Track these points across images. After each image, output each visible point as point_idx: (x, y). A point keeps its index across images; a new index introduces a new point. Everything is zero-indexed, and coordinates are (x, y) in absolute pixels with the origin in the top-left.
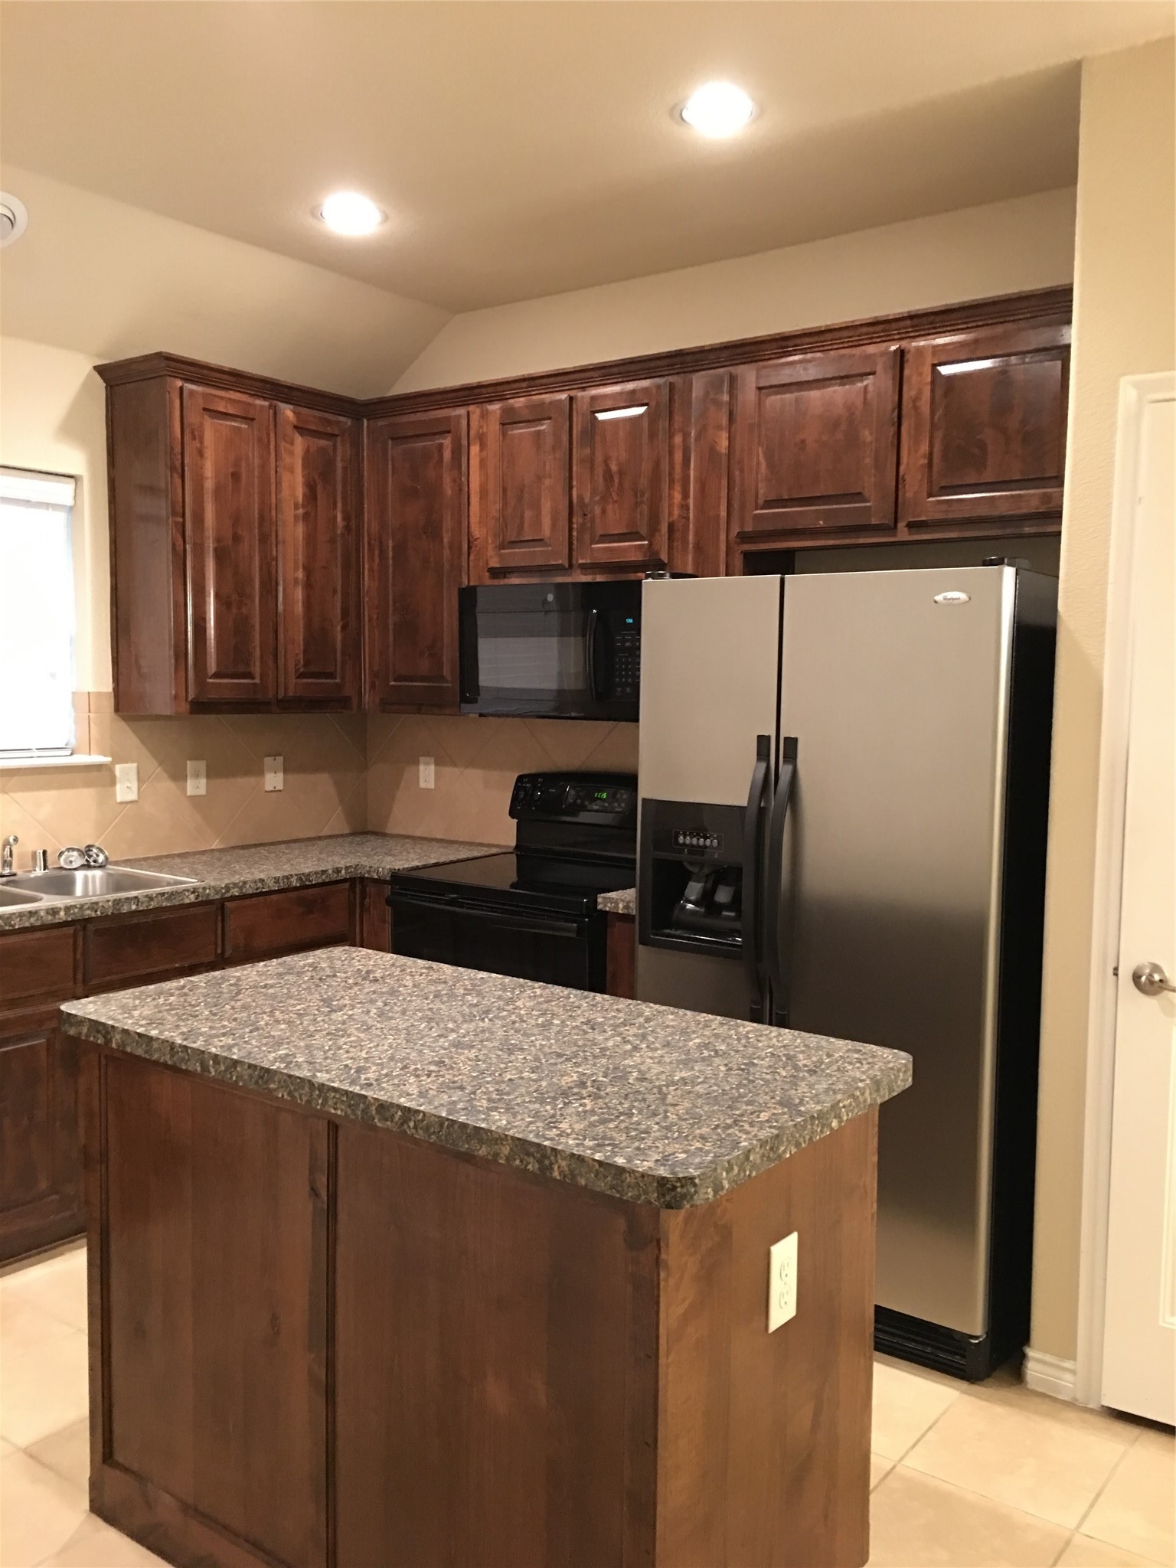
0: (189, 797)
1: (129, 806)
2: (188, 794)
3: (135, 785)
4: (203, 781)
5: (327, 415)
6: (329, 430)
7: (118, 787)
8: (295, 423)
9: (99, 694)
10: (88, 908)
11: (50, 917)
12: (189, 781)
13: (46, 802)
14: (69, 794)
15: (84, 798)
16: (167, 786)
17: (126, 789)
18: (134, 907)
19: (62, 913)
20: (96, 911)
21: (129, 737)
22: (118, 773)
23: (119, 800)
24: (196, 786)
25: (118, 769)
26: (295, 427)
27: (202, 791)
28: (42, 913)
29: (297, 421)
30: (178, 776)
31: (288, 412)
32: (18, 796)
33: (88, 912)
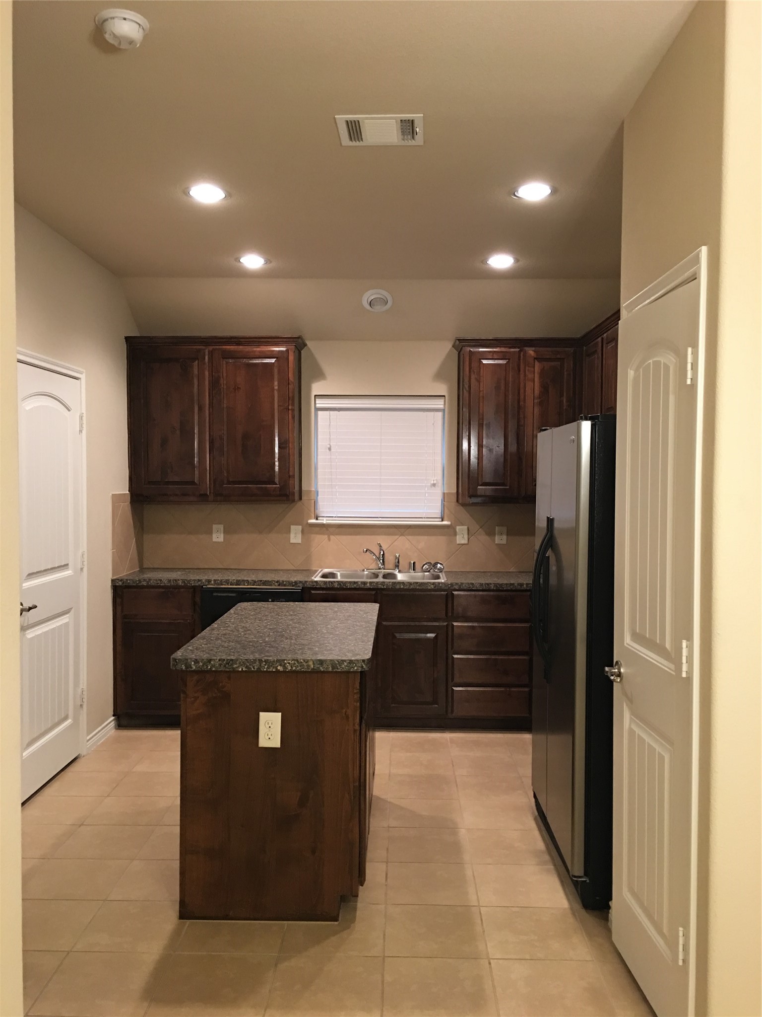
0: (496, 544)
1: (464, 546)
2: (496, 543)
3: (466, 536)
4: (505, 537)
5: (558, 349)
6: (558, 356)
7: (457, 536)
8: (535, 356)
9: (449, 494)
10: (380, 584)
11: (363, 585)
12: (496, 536)
13: (422, 541)
14: (433, 538)
15: (440, 541)
16: (484, 538)
17: (461, 538)
18: (402, 587)
19: (368, 585)
20: (384, 586)
21: (463, 513)
22: (457, 531)
23: (458, 542)
24: (501, 539)
25: (458, 528)
26: (535, 358)
27: (504, 542)
28: (359, 583)
29: (537, 355)
30: (491, 533)
31: (531, 352)
32: (410, 537)
33: (380, 586)
